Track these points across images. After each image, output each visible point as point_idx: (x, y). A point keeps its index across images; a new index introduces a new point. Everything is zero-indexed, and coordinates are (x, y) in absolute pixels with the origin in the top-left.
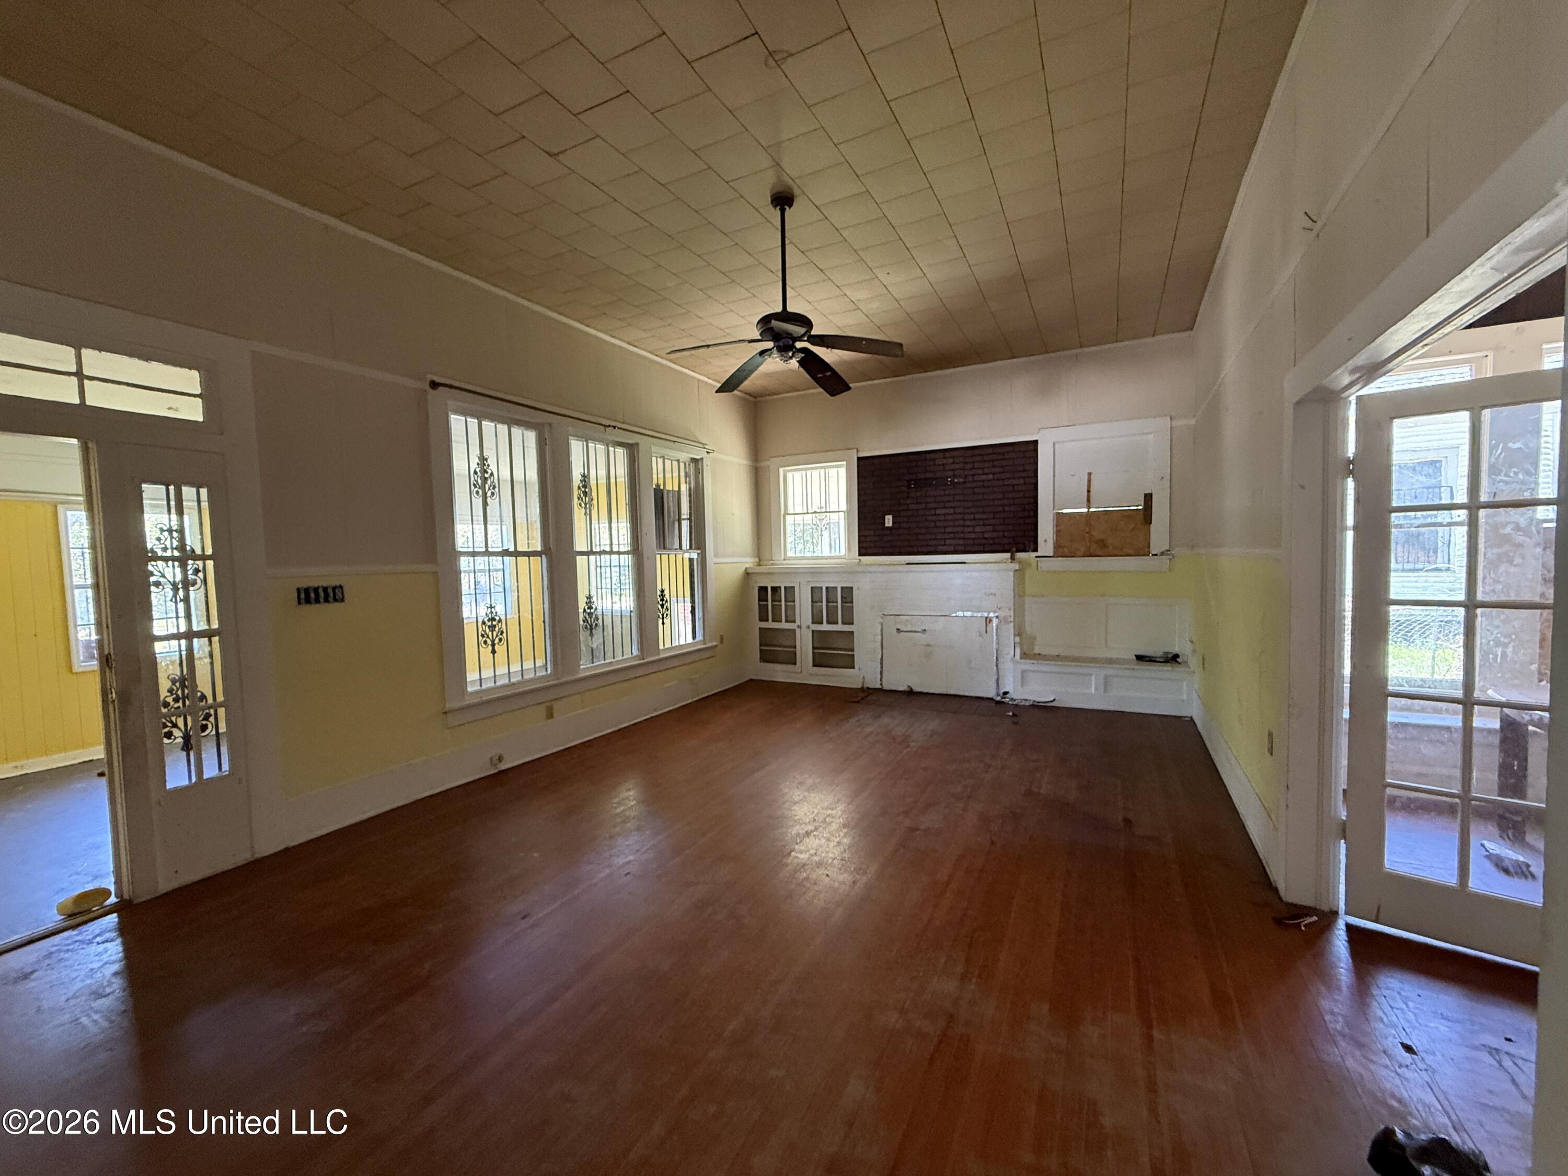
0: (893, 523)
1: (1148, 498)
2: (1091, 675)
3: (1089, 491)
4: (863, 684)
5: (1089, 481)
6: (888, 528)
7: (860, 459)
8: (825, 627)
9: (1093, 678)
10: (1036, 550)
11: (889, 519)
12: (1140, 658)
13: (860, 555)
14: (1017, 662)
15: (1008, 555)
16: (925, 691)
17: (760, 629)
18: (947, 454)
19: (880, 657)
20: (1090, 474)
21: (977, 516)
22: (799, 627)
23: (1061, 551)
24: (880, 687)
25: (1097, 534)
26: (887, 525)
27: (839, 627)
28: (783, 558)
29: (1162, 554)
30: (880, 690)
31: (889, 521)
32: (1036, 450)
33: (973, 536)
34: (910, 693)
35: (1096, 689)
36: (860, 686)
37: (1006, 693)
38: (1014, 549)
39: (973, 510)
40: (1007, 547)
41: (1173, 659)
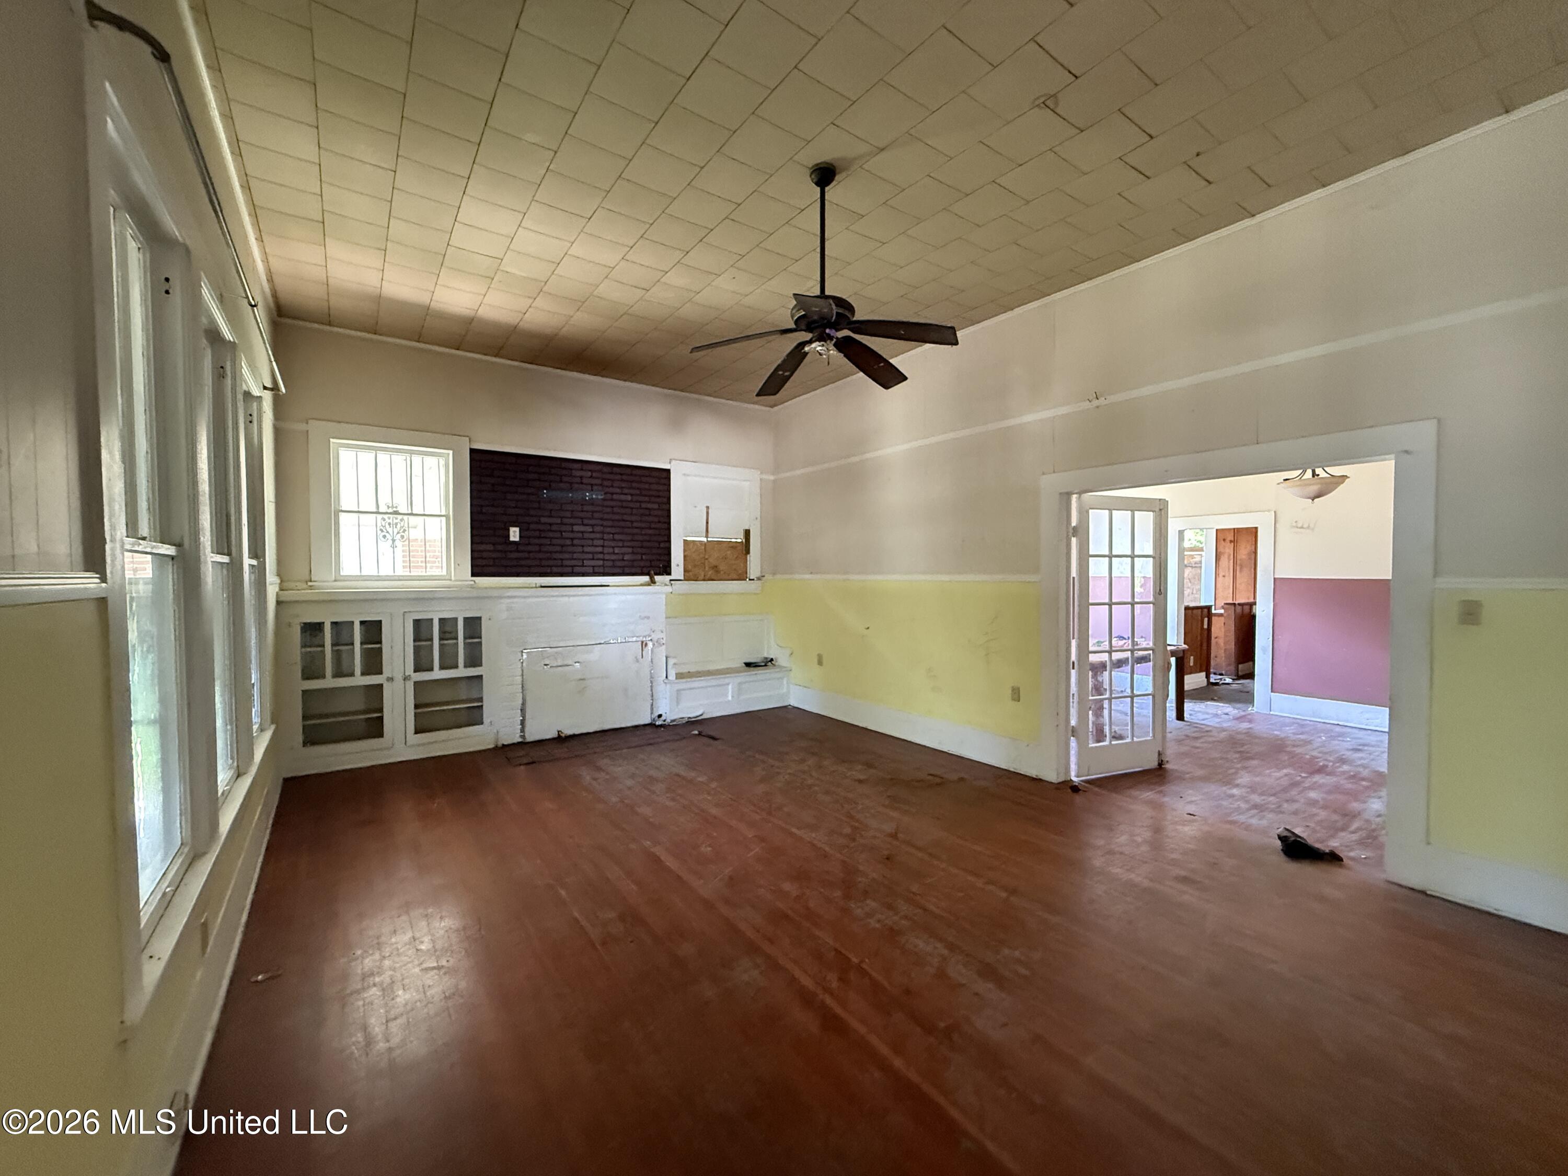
0: (520, 537)
1: (747, 533)
2: (728, 684)
3: (707, 523)
4: (497, 740)
5: (708, 513)
6: (514, 542)
7: (472, 451)
8: (438, 674)
9: (730, 687)
10: (669, 574)
11: (515, 532)
12: (748, 665)
13: (473, 575)
14: (671, 683)
15: (646, 579)
16: (577, 732)
17: (304, 692)
18: (585, 467)
19: (520, 702)
20: (708, 507)
21: (617, 537)
22: (390, 679)
23: (690, 575)
24: (520, 740)
25: (713, 561)
26: (512, 539)
27: (462, 671)
28: (333, 578)
29: (759, 579)
30: (522, 744)
31: (514, 534)
32: (669, 479)
33: (614, 557)
34: (561, 739)
35: (732, 697)
36: (491, 746)
37: (660, 716)
38: (652, 572)
39: (613, 530)
40: (645, 570)
41: (768, 662)
